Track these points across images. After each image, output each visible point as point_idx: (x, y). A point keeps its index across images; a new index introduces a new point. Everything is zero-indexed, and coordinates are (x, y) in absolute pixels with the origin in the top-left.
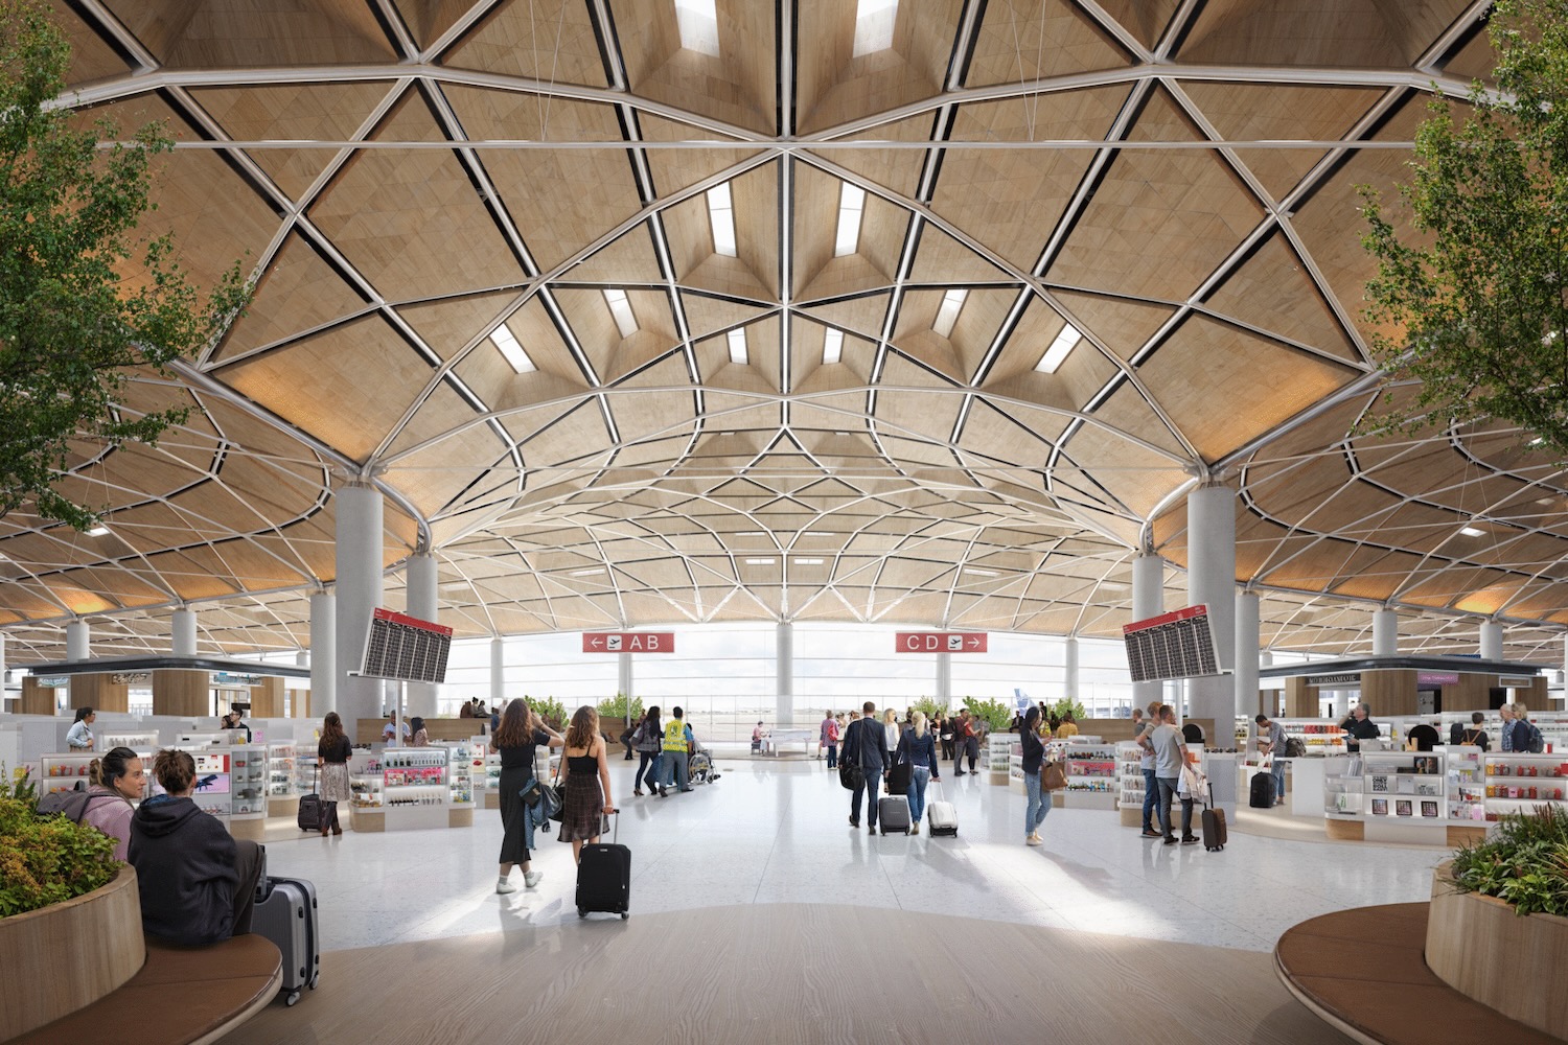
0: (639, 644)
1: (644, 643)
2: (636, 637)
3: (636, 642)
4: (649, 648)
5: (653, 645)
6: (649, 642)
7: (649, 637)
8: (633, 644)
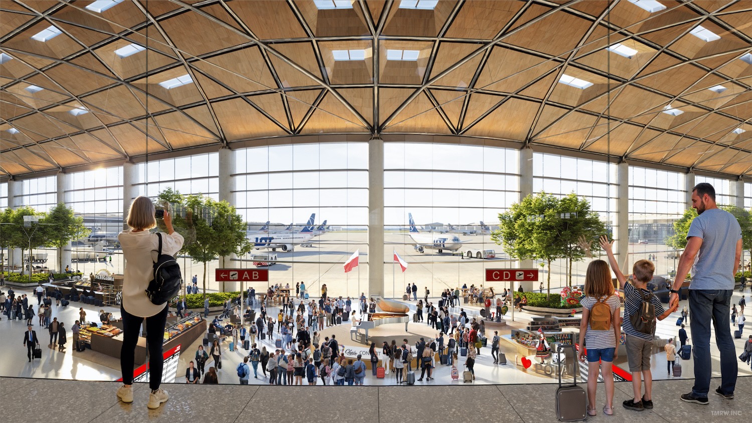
0: (248, 276)
1: (251, 275)
2: (246, 272)
3: (246, 275)
4: (253, 278)
5: (255, 277)
6: (254, 275)
7: (253, 272)
8: (244, 276)
